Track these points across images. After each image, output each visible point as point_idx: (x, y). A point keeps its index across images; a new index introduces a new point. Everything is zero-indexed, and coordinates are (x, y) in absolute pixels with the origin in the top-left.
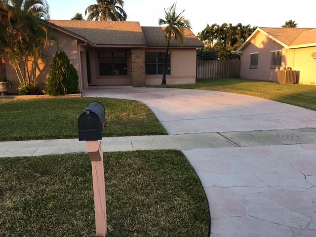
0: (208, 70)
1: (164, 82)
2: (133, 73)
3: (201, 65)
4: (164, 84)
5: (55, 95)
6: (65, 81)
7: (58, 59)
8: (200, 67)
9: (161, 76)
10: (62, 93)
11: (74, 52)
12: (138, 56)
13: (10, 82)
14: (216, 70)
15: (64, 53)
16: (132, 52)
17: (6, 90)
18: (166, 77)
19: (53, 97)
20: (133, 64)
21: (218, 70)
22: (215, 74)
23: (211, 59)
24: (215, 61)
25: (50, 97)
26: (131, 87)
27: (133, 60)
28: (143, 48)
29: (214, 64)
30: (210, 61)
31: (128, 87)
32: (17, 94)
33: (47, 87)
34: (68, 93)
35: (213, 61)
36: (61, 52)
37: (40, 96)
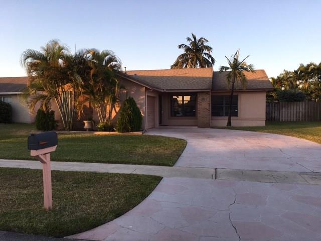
0: (293, 112)
1: (229, 123)
2: (199, 115)
3: (285, 107)
4: (229, 126)
5: (122, 132)
6: (130, 121)
7: (126, 103)
8: (284, 109)
9: (227, 118)
10: (128, 131)
11: (142, 97)
12: (203, 99)
13: (94, 121)
14: (302, 112)
15: (132, 98)
16: (198, 96)
17: (90, 127)
18: (231, 119)
19: (121, 134)
20: (199, 106)
21: (305, 112)
22: (302, 117)
23: (295, 101)
24: (301, 103)
25: (119, 134)
26: (197, 127)
27: (198, 103)
28: (208, 92)
29: (301, 105)
30: (295, 103)
31: (193, 127)
32: (97, 131)
33: (117, 125)
34: (132, 131)
35: (298, 103)
36: (130, 98)
37: (112, 133)
